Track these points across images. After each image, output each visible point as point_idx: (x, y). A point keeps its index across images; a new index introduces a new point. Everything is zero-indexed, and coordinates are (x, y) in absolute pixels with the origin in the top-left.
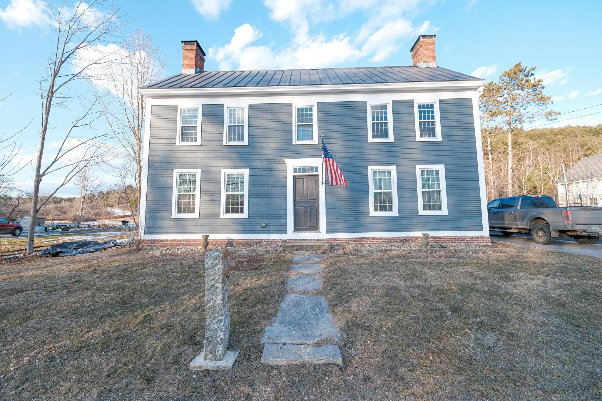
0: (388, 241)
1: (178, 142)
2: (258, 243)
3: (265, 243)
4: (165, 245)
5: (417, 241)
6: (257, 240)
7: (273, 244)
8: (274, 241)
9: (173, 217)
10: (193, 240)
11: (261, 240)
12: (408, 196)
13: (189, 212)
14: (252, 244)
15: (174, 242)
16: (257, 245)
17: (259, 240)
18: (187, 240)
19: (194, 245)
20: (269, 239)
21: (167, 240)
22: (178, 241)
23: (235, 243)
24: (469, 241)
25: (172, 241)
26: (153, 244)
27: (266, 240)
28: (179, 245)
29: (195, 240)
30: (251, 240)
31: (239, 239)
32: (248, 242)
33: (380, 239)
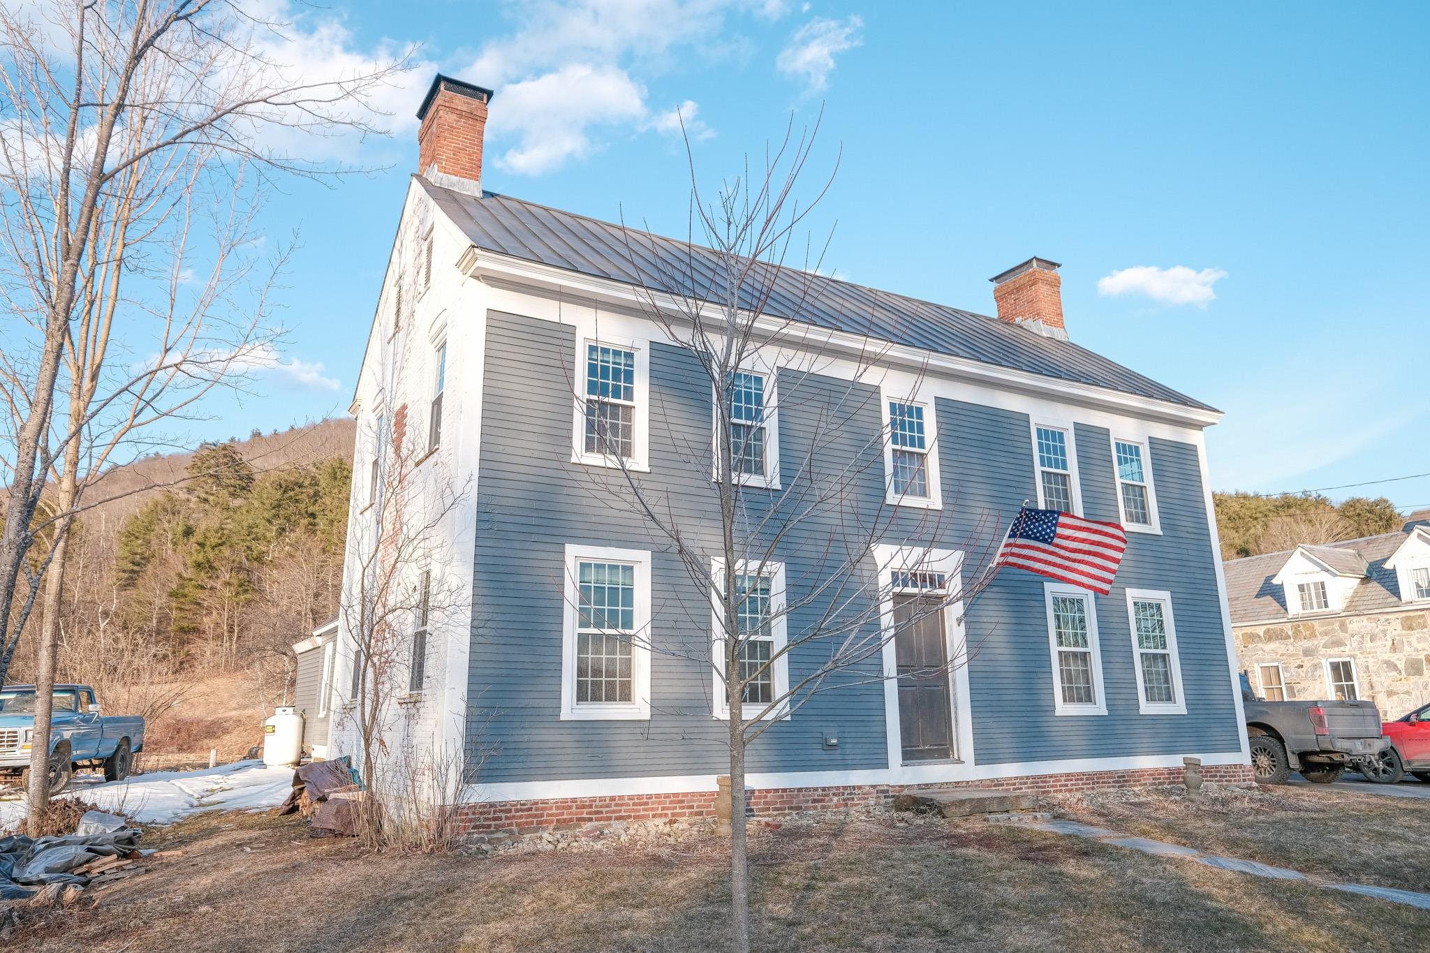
0: (1093, 783)
1: (579, 454)
2: (819, 801)
3: (835, 799)
4: (540, 823)
5: (1143, 782)
6: (816, 789)
7: (856, 801)
8: (856, 791)
9: (565, 715)
10: (631, 798)
11: (824, 789)
12: (1118, 666)
13: (610, 698)
14: (803, 805)
15: (570, 807)
16: (815, 808)
17: (820, 792)
18: (612, 799)
19: (635, 817)
20: (845, 788)
21: (544, 802)
22: (581, 804)
23: (757, 804)
24: (1224, 777)
25: (565, 804)
26: (495, 819)
27: (839, 791)
28: (584, 820)
29: (640, 797)
30: (800, 790)
31: (768, 791)
32: (792, 797)
33: (1079, 776)
